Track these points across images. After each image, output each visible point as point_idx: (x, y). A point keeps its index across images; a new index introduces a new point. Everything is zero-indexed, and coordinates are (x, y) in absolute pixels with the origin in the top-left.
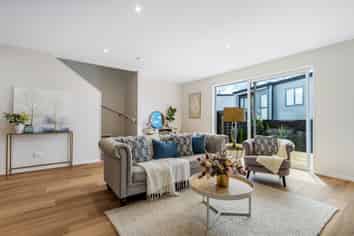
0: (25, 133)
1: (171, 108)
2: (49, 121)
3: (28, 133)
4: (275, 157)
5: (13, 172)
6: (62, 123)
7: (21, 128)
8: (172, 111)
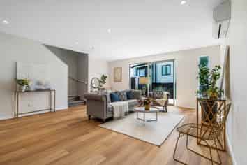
0: (26, 91)
1: (103, 76)
2: (39, 83)
3: (27, 91)
4: (163, 99)
5: (19, 116)
6: (46, 85)
7: (24, 88)
8: (104, 78)
